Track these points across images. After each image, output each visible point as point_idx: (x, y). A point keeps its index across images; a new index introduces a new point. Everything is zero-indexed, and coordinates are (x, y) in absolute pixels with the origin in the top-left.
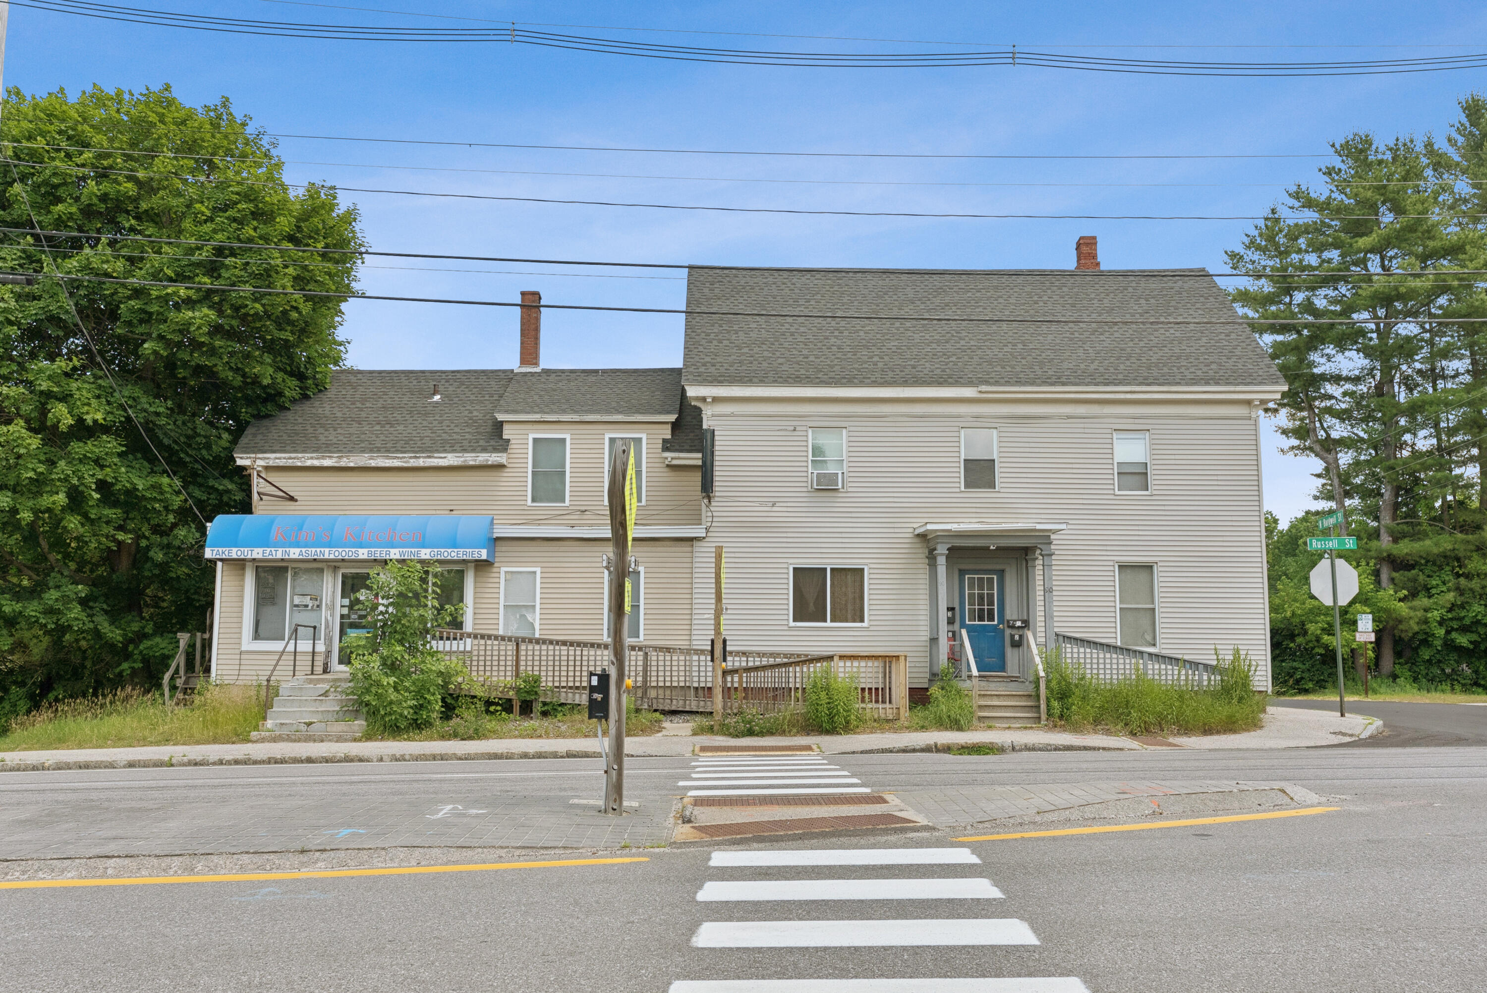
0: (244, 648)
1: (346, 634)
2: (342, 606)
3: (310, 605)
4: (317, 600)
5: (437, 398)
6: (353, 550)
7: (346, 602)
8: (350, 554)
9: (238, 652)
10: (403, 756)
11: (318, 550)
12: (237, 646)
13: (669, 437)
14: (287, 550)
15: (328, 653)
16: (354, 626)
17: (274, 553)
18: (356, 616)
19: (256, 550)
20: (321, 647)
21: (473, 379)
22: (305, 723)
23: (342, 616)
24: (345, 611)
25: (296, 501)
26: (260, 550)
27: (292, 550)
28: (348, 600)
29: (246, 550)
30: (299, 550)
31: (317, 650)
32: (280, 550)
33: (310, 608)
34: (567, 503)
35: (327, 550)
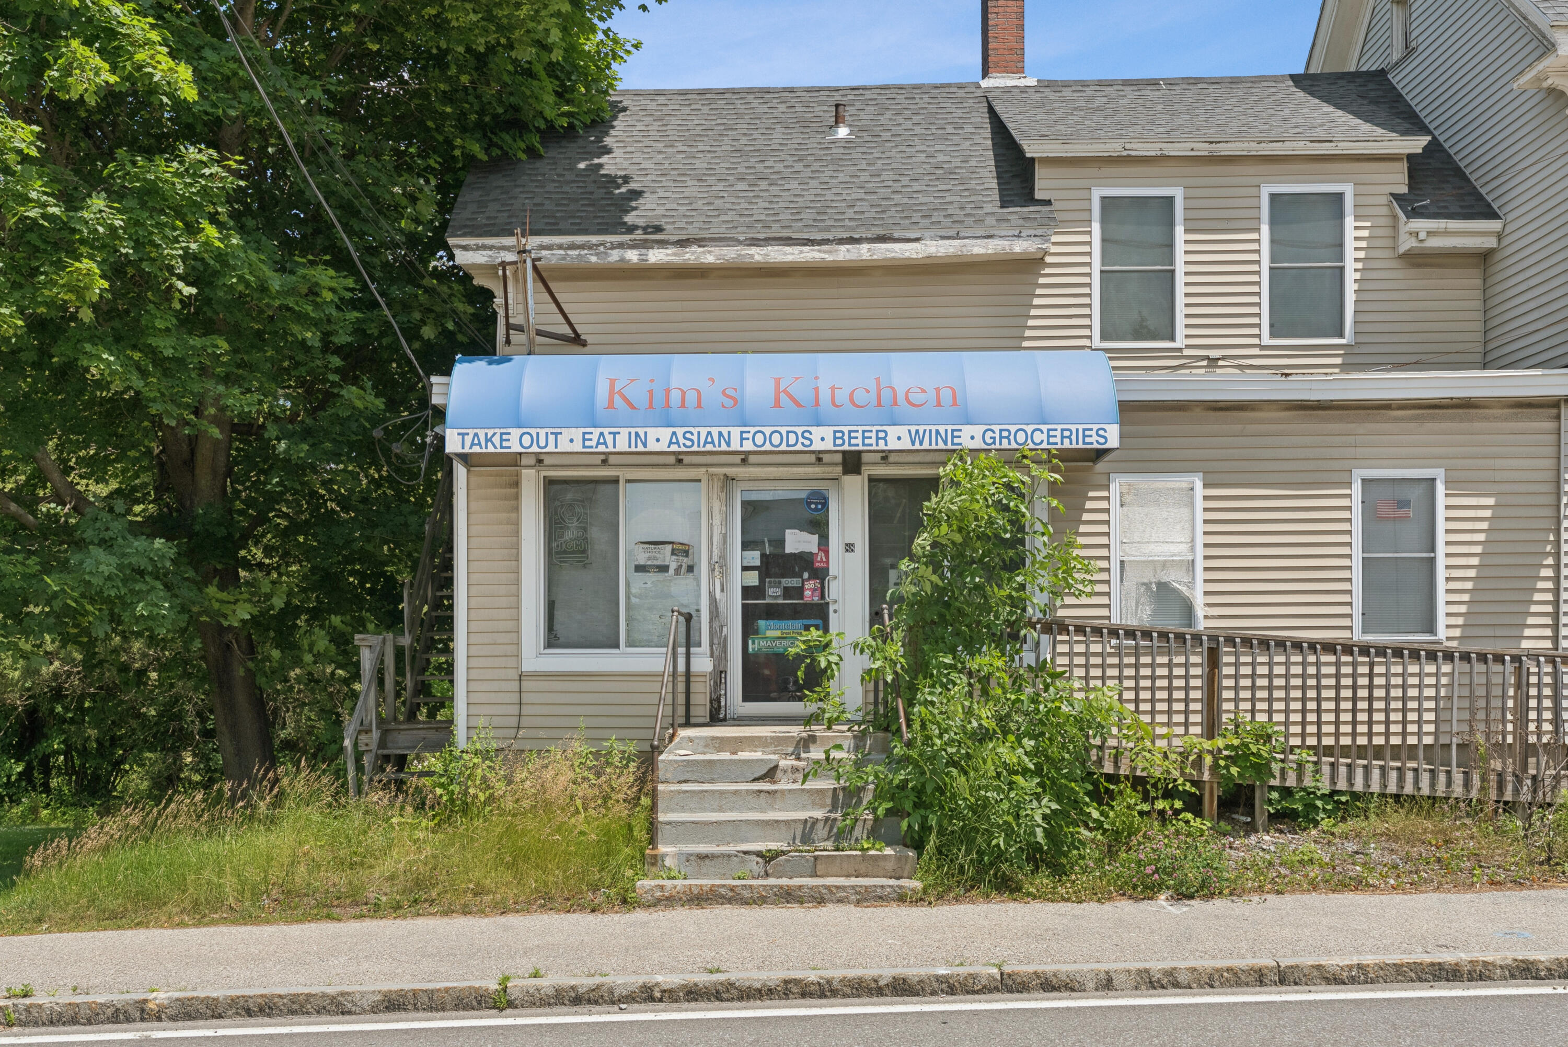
0: (527, 667)
1: (756, 632)
2: (745, 569)
3: (673, 566)
4: (686, 553)
5: (843, 132)
6: (799, 430)
7: (754, 558)
8: (792, 438)
9: (514, 675)
10: (1170, 973)
11: (715, 431)
12: (512, 662)
13: (1404, 189)
14: (641, 431)
15: (720, 674)
16: (773, 612)
17: (609, 439)
18: (779, 591)
19: (567, 434)
20: (703, 663)
21: (901, 99)
22: (759, 854)
23: (747, 592)
24: (753, 579)
25: (584, 344)
26: (577, 434)
27: (653, 433)
28: (757, 554)
29: (542, 433)
30: (668, 431)
31: (694, 668)
32: (624, 432)
33: (671, 571)
34: (1180, 342)
35: (736, 432)
